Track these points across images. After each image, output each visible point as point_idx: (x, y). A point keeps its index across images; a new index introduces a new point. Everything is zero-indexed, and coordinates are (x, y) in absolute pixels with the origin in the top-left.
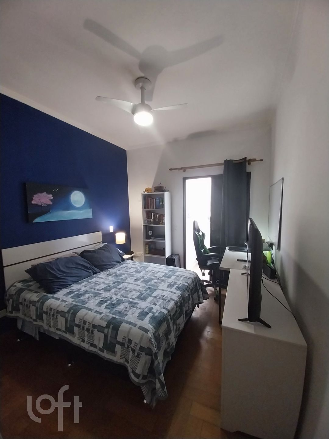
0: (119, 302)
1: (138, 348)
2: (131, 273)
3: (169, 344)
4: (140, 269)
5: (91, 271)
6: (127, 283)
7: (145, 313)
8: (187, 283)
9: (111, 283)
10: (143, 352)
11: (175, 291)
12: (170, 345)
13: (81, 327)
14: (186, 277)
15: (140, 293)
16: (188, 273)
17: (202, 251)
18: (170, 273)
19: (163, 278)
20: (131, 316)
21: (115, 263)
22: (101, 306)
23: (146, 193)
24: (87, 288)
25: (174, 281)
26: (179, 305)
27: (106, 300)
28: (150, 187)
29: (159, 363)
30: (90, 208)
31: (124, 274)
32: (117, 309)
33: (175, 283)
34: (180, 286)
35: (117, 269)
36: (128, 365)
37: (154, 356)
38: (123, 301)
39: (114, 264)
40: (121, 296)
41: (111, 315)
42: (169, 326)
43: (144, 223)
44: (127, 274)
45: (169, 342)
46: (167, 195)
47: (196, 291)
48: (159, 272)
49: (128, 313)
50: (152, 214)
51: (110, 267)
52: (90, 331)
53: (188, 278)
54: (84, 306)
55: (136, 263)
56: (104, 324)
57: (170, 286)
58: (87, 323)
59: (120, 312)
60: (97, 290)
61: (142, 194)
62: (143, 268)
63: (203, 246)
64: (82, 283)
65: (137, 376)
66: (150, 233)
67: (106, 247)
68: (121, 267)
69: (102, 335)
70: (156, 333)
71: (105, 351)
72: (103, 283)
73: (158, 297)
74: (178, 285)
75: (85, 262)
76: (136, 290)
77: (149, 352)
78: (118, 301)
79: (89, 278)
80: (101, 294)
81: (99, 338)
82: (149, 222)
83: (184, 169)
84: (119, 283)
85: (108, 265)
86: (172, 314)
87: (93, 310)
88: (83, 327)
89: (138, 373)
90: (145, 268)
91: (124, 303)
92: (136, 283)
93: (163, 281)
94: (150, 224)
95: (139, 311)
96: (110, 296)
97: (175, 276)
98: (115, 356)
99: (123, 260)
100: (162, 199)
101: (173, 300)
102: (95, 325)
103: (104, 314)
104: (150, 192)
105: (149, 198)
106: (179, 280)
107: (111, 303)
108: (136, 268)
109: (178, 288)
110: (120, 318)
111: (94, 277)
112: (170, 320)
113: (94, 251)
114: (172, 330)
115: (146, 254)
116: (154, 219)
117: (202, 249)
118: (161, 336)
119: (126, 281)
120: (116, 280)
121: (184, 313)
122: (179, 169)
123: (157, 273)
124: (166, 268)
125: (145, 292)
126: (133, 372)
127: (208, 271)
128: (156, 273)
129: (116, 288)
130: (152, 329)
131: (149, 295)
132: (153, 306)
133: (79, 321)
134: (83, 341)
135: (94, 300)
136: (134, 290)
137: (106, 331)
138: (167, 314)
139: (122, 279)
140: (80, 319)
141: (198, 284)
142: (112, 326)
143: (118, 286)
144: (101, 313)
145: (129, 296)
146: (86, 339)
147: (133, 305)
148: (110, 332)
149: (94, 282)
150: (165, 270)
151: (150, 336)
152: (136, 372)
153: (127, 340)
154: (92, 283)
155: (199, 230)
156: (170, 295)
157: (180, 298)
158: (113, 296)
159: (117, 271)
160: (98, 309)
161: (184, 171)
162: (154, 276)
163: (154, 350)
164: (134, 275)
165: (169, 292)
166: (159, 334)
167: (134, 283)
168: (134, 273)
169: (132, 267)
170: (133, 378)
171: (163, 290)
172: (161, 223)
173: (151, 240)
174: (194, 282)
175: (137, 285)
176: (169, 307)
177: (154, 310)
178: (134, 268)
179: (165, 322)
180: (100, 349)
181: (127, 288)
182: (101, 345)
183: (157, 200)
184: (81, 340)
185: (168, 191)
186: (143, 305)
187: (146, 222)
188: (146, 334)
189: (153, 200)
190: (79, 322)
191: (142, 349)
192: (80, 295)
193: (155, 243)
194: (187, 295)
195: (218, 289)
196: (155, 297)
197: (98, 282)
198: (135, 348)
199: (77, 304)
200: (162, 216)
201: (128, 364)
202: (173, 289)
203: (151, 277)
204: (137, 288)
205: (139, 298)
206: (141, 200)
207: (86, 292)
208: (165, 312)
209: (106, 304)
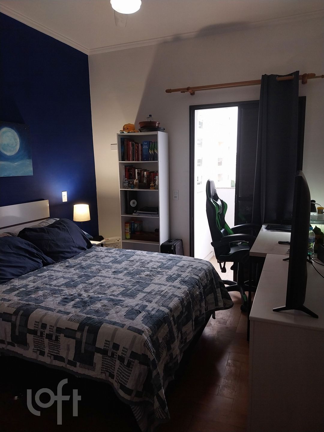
0: (93, 300)
1: (128, 354)
2: (105, 264)
3: (171, 355)
4: (119, 259)
5: (40, 261)
6: (101, 276)
7: (135, 311)
8: (198, 276)
9: (76, 277)
10: (136, 360)
11: (179, 286)
12: (174, 357)
13: (39, 334)
14: (195, 268)
15: (125, 289)
16: (199, 263)
17: (222, 231)
18: (169, 263)
19: (159, 270)
20: (115, 315)
21: (77, 250)
22: (66, 305)
23: (126, 133)
24: (39, 283)
25: (176, 272)
26: (185, 305)
27: (72, 298)
28: (132, 121)
29: (158, 374)
30: (29, 158)
31: (94, 265)
32: (92, 308)
33: (179, 276)
34: (187, 279)
35: (81, 258)
36: (113, 381)
37: (151, 366)
38: (99, 299)
39: (76, 252)
40: (94, 292)
41: (83, 315)
42: (171, 331)
43: (122, 186)
44: (100, 265)
45: (172, 353)
46: (161, 137)
47: (212, 290)
48: (151, 261)
49: (110, 312)
50: (136, 170)
51: (68, 255)
52: (54, 338)
53: (198, 269)
54: (40, 305)
55: (112, 251)
56: (75, 326)
57: (170, 279)
58: (48, 327)
59: (97, 312)
60: (55, 286)
61: (119, 135)
62: (124, 256)
63: (224, 224)
64: (28, 277)
65: (128, 391)
66: (134, 203)
67: (61, 224)
68: (89, 256)
69: (72, 342)
70: (153, 336)
71: (78, 364)
72: (62, 277)
73: (153, 293)
74: (183, 277)
75: (29, 245)
76: (118, 286)
77: (144, 359)
78: (91, 298)
79: (37, 270)
80: (62, 290)
81: (68, 346)
82: (131, 185)
83: (192, 91)
84: (88, 277)
85: (65, 252)
86: (176, 315)
87: (55, 310)
88: (42, 333)
89: (130, 388)
90: (128, 257)
91: (101, 300)
92: (116, 276)
93: (158, 272)
94: (134, 187)
95: (127, 309)
96: (77, 292)
97: (179, 266)
98: (94, 369)
99: (90, 246)
100: (154, 145)
101: (176, 296)
102: (61, 328)
103: (73, 313)
104: (133, 131)
105: (131, 143)
106: (184, 272)
107: (81, 301)
108: (113, 257)
109: (184, 282)
110: (99, 318)
111: (45, 270)
112: (173, 323)
113: (42, 230)
114: (176, 338)
115: (126, 239)
116: (140, 180)
117: (222, 229)
118: (160, 342)
119: (100, 274)
120: (83, 273)
121: (194, 319)
122: (183, 91)
123: (148, 263)
124: (162, 257)
125: (132, 287)
126: (123, 387)
127: (232, 264)
128: (146, 262)
129: (86, 283)
130: (148, 330)
131: (139, 290)
132: (146, 303)
133: (35, 324)
134: (42, 353)
135: (54, 298)
136: (114, 285)
137: (78, 335)
138: (169, 314)
139: (92, 272)
140: (36, 322)
141: (214, 280)
142: (87, 328)
143: (88, 280)
144: (68, 313)
145: (108, 292)
146: (46, 350)
147: (116, 303)
148: (84, 336)
149: (47, 276)
150: (160, 259)
151: (146, 338)
152: (127, 386)
153: (111, 346)
154: (44, 277)
155: (216, 197)
156: (171, 291)
157: (187, 295)
158: (83, 292)
159: (82, 262)
160: (62, 308)
161: (192, 94)
162: (144, 267)
163: (152, 357)
164: (112, 266)
165: (170, 286)
166: (157, 338)
167: (113, 276)
168: (110, 264)
169: (107, 256)
170: (122, 396)
171: (160, 284)
172: (152, 186)
173: (134, 215)
174: (209, 276)
175: (118, 279)
176: (171, 305)
177: (149, 308)
178: (110, 257)
179: (167, 324)
180: (70, 362)
181: (104, 283)
182: (71, 357)
183: (145, 147)
184: (38, 352)
185: (163, 130)
186: (131, 302)
187: (126, 184)
188: (140, 336)
189: (138, 147)
190: (35, 327)
191: (134, 355)
192: (29, 292)
193: (140, 221)
194: (198, 293)
195: (247, 293)
196: (150, 293)
197: (53, 276)
198: (124, 356)
199: (27, 303)
200: (154, 174)
201: (113, 379)
202: (177, 283)
203: (139, 268)
204: (119, 282)
205: (123, 294)
206: (116, 146)
207: (37, 289)
208: (167, 311)
209: (73, 302)
